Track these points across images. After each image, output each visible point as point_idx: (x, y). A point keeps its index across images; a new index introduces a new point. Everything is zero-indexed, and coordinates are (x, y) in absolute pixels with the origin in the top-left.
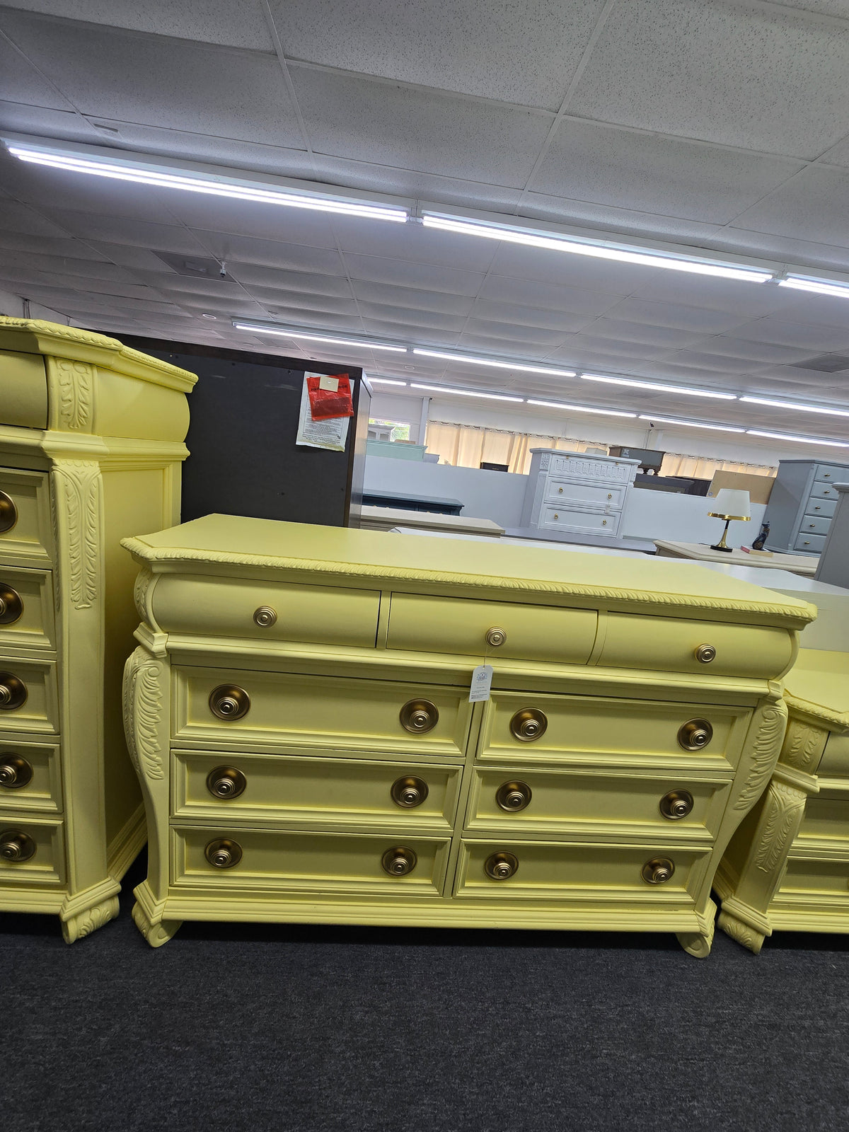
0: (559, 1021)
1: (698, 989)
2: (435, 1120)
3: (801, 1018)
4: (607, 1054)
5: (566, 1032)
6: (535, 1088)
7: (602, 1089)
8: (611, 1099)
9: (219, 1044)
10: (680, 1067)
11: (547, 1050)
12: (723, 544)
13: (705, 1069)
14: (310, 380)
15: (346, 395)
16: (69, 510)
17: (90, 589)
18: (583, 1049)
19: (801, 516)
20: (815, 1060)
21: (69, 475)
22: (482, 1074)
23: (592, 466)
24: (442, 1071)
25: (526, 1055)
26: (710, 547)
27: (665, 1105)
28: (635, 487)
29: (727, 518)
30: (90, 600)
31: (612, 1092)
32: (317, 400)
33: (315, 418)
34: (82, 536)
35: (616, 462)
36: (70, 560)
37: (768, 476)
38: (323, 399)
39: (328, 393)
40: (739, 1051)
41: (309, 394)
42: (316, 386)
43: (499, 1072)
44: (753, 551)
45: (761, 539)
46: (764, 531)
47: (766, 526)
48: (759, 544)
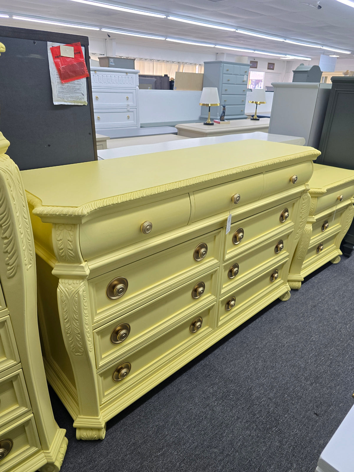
0: (268, 344)
1: (293, 309)
2: (261, 394)
3: (318, 300)
4: (286, 342)
5: (272, 345)
6: (277, 365)
7: (292, 352)
9: (174, 438)
10: (303, 332)
11: (272, 354)
12: (209, 121)
13: (309, 328)
14: (52, 49)
15: (80, 59)
16: (13, 198)
17: (30, 253)
18: (280, 346)
19: (220, 96)
20: (327, 308)
21: (6, 171)
22: (262, 373)
23: (113, 77)
24: (251, 382)
25: (268, 359)
26: (203, 124)
27: (307, 343)
28: (139, 89)
29: (210, 105)
30: (31, 260)
31: (294, 350)
32: (62, 66)
33: (64, 81)
34: (22, 216)
35: (126, 73)
36: (21, 236)
37: (199, 73)
38: (65, 64)
39: (68, 59)
40: (312, 318)
41: (54, 61)
42: (58, 54)
43: (265, 369)
44: (221, 122)
45: (223, 115)
46: (223, 110)
47: (224, 107)
48: (223, 118)
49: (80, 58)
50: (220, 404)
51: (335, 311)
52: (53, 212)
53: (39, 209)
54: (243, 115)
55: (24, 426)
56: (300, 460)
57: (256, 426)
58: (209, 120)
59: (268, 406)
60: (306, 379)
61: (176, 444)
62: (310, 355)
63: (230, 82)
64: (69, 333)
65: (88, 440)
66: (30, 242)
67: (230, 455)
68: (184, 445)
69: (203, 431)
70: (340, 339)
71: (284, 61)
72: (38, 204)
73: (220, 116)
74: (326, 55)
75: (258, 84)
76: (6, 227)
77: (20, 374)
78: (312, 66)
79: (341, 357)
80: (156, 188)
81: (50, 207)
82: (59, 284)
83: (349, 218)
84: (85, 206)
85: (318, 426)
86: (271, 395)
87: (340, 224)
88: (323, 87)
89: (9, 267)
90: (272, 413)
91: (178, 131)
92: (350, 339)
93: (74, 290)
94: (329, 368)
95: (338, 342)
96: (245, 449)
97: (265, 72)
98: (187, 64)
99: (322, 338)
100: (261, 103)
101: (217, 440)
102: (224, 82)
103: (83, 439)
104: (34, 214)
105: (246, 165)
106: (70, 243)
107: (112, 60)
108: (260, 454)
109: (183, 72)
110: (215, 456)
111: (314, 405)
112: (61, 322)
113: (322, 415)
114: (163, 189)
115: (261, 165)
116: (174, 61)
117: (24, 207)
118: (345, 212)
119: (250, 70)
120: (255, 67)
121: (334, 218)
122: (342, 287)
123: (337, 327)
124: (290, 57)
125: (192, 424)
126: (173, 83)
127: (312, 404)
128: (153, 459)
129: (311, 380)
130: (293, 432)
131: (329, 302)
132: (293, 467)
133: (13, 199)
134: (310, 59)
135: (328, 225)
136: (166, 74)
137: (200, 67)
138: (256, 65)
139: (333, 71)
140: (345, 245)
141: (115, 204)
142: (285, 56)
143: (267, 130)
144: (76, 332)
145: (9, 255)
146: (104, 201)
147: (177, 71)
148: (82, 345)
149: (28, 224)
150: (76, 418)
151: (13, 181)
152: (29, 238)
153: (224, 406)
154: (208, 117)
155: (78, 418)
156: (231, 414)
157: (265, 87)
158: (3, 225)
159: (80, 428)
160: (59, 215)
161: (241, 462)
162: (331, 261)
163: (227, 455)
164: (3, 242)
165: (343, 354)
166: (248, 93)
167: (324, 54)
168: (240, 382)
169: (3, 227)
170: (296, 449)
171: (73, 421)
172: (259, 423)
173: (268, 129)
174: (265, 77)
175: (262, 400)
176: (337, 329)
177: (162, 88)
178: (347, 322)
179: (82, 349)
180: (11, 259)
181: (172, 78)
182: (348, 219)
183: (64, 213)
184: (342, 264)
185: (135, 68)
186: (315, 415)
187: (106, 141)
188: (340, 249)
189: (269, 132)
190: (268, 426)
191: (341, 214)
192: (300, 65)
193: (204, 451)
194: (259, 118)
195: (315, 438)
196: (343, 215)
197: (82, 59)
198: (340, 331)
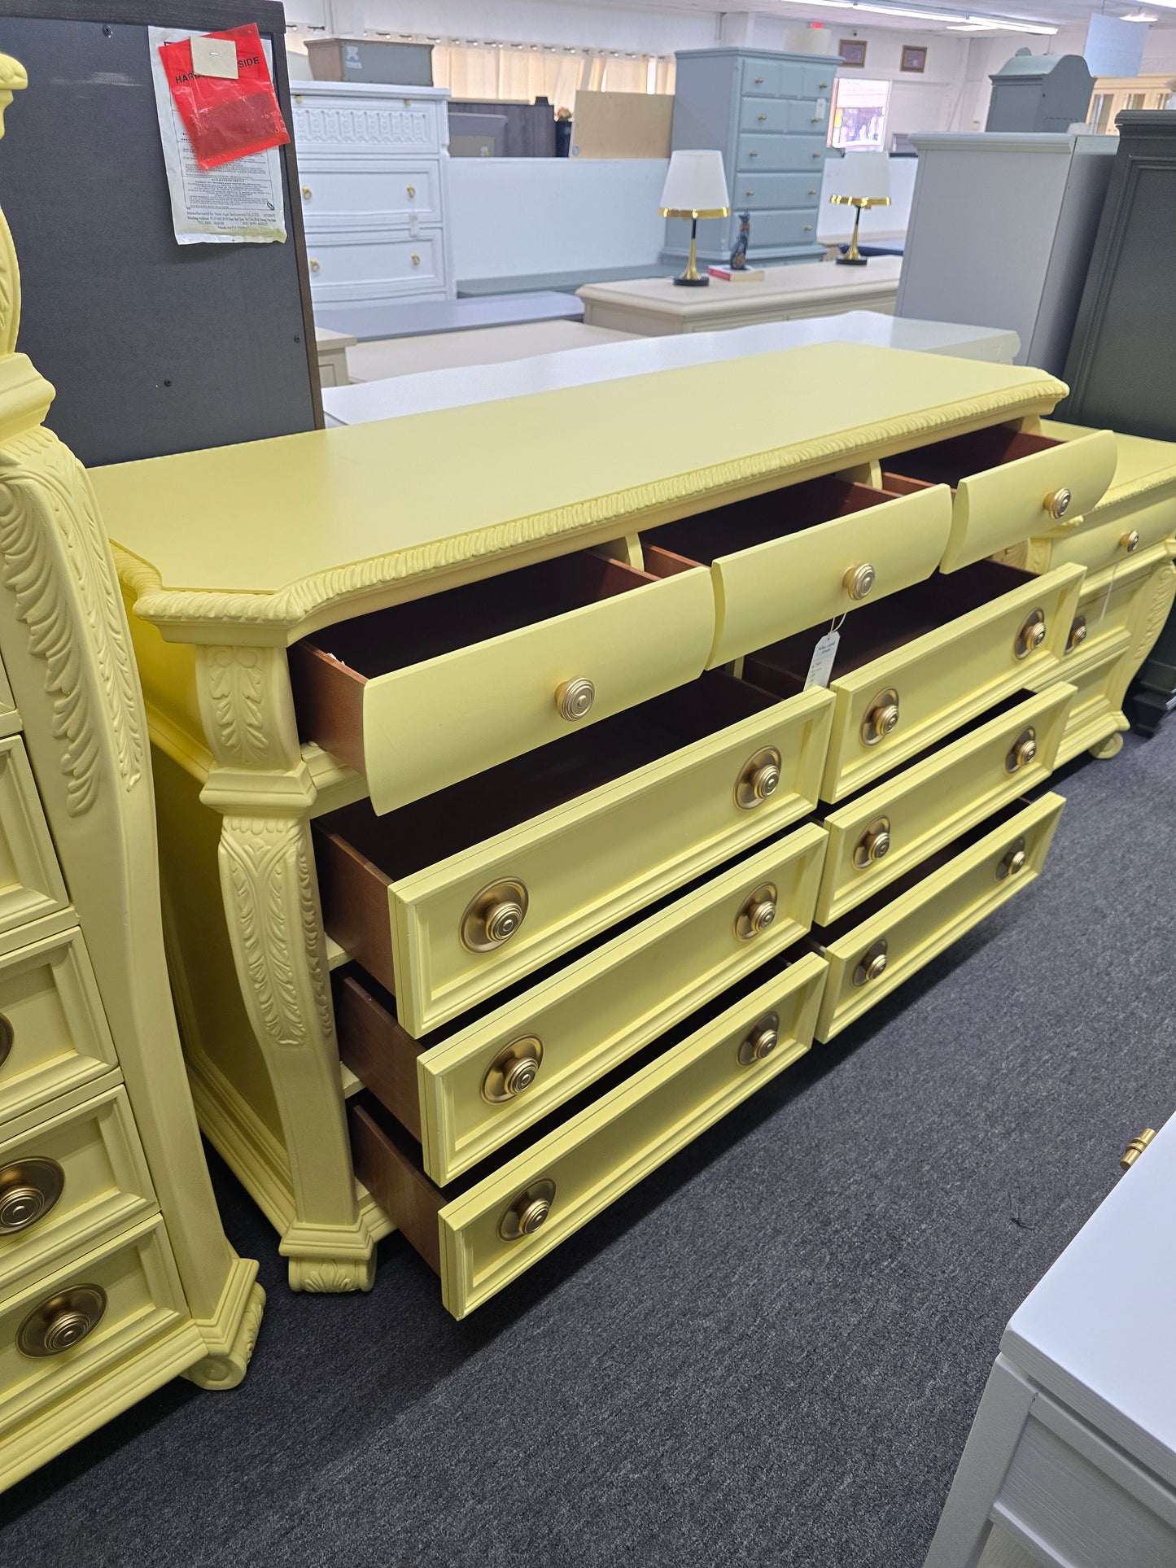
2: (847, 1163)
6: (901, 1077)
7: (950, 1037)
8: (961, 1038)
9: (582, 1289)
10: (989, 977)
11: (887, 1043)
12: (693, 272)
13: (1007, 965)
14: (166, 52)
15: (259, 83)
16: (77, 569)
17: (135, 739)
18: (912, 1020)
19: (732, 177)
20: (1070, 901)
21: (48, 482)
22: (852, 1101)
23: (359, 117)
24: (817, 1127)
25: (873, 1060)
26: (672, 281)
27: (998, 1011)
28: (452, 156)
29: (695, 215)
30: (138, 761)
31: (958, 1032)
32: (199, 108)
33: (208, 163)
34: (104, 625)
35: (405, 100)
36: (105, 687)
37: (659, 92)
38: (209, 104)
39: (219, 86)
40: (1020, 933)
41: (173, 94)
42: (184, 67)
43: (863, 1089)
44: (735, 274)
45: (741, 248)
46: (743, 230)
47: (745, 219)
48: (739, 258)
49: (258, 79)
50: (722, 1191)
51: (1096, 910)
52: (198, 610)
53: (152, 601)
54: (810, 243)
55: (136, 1248)
56: (963, 1351)
57: (831, 1254)
58: (694, 269)
59: (870, 1197)
60: (991, 1119)
61: (587, 1305)
62: (1006, 1047)
63: (766, 126)
64: (259, 980)
65: (324, 1291)
66: (131, 703)
67: (750, 1337)
68: (613, 1307)
69: (671, 1267)
70: (1106, 997)
71: (960, 38)
72: (148, 585)
73: (730, 249)
74: (1109, 14)
75: (866, 122)
76: (60, 659)
77: (119, 1099)
78: (1058, 59)
79: (1104, 1054)
80: (519, 524)
81: (186, 594)
82: (223, 831)
83: (1159, 607)
84: (296, 590)
85: (1020, 1256)
86: (881, 1165)
87: (1126, 628)
88: (1085, 148)
89: (73, 783)
90: (880, 1219)
91: (586, 309)
92: (1137, 998)
93: (269, 851)
94: (1063, 1086)
95: (1099, 1007)
96: (794, 1320)
97: (891, 82)
98: (616, 55)
99: (1047, 996)
100: (871, 202)
101: (712, 1295)
102: (744, 126)
103: (310, 1289)
104: (138, 616)
105: (812, 440)
106: (254, 707)
107: (352, 51)
108: (841, 1334)
109: (599, 92)
110: (705, 1338)
111: (1012, 1196)
112: (233, 948)
113: (1036, 1225)
114: (541, 526)
115: (863, 437)
116: (568, 47)
117: (108, 594)
118: (1143, 588)
119: (837, 75)
120: (858, 61)
121: (1105, 608)
122: (1123, 836)
123: (1099, 960)
124: (981, 24)
125: (636, 1247)
126: (567, 130)
127: (1006, 1193)
128: (519, 1346)
129: (1007, 1123)
130: (944, 1272)
131: (1078, 882)
132: (942, 1372)
133: (75, 571)
134: (1052, 31)
135: (1085, 633)
136: (541, 94)
137: (660, 65)
138: (859, 57)
139: (1135, 76)
140: (1139, 698)
141: (388, 581)
142: (963, 20)
143: (892, 302)
144: (280, 977)
145: (72, 747)
146: (353, 572)
147: (579, 89)
148: (299, 1017)
149: (125, 647)
150: (288, 1228)
151: (73, 514)
152: (130, 693)
153: (734, 1196)
154: (688, 255)
155: (293, 1229)
156: (753, 1220)
157: (890, 136)
158: (48, 653)
159: (301, 1259)
160: (217, 618)
161: (783, 1357)
162: (1090, 751)
163: (742, 1337)
164: (53, 705)
165: (1112, 1043)
166: (830, 163)
167: (1102, 13)
168: (785, 1128)
169: (51, 660)
170: (950, 1321)
171: (277, 1238)
172: (840, 1246)
173: (895, 298)
174: (892, 98)
175: (852, 1180)
176: (1098, 968)
177: (527, 152)
178: (1131, 945)
179: (299, 1028)
180: (80, 755)
181: (563, 109)
182: (1152, 610)
183: (233, 613)
184: (1128, 760)
185: (435, 80)
186: (1015, 1225)
187: (342, 351)
188: (1122, 709)
189: (899, 313)
190: (867, 1257)
191: (1133, 592)
192: (1017, 55)
193: (672, 1325)
194: (864, 258)
195: (1010, 1290)
196: (1138, 596)
197: (265, 81)
198: (1108, 974)
